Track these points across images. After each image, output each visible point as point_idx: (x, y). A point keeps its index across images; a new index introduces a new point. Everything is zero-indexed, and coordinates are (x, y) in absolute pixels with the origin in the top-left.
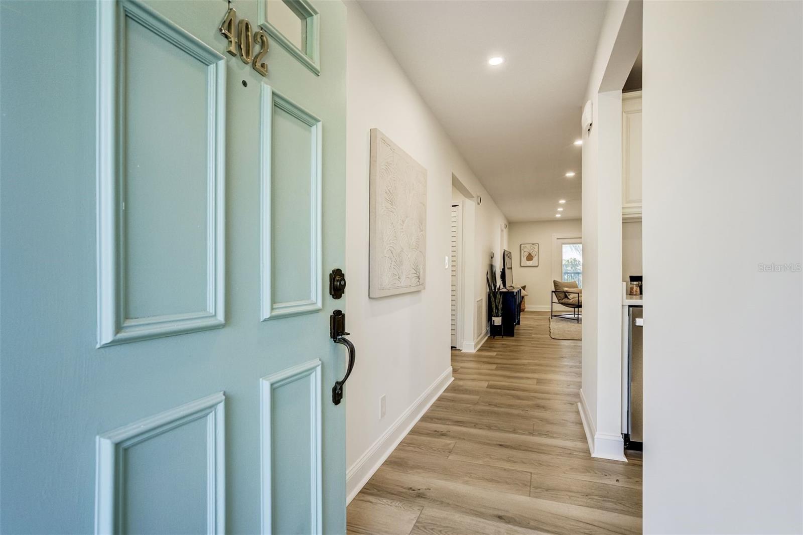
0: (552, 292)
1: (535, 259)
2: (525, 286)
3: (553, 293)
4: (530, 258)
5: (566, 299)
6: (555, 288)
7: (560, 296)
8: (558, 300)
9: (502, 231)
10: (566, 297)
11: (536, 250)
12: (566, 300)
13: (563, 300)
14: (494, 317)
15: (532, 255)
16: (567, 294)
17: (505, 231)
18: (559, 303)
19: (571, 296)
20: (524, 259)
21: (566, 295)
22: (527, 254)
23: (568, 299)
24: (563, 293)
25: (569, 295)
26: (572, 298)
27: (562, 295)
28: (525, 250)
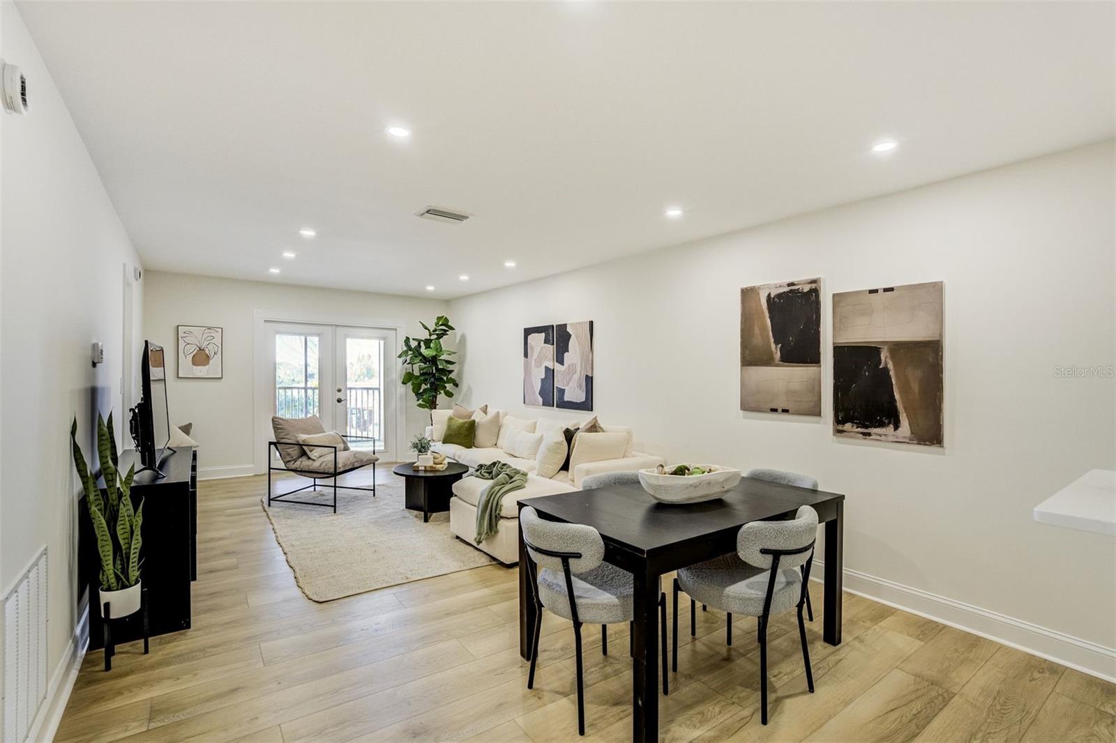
0: (270, 443)
1: (215, 361)
2: (190, 425)
3: (272, 446)
4: (201, 358)
5: (304, 459)
6: (276, 437)
7: (289, 454)
8: (286, 463)
9: (127, 284)
10: (303, 454)
11: (217, 341)
12: (303, 463)
13: (298, 463)
14: (109, 589)
15: (207, 352)
16: (305, 448)
17: (137, 286)
18: (288, 470)
19: (315, 453)
20: (186, 361)
21: (303, 450)
22: (193, 349)
23: (309, 458)
24: (297, 447)
25: (311, 451)
26: (321, 458)
27: (294, 451)
28: (188, 340)
